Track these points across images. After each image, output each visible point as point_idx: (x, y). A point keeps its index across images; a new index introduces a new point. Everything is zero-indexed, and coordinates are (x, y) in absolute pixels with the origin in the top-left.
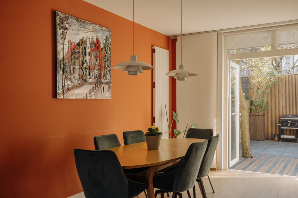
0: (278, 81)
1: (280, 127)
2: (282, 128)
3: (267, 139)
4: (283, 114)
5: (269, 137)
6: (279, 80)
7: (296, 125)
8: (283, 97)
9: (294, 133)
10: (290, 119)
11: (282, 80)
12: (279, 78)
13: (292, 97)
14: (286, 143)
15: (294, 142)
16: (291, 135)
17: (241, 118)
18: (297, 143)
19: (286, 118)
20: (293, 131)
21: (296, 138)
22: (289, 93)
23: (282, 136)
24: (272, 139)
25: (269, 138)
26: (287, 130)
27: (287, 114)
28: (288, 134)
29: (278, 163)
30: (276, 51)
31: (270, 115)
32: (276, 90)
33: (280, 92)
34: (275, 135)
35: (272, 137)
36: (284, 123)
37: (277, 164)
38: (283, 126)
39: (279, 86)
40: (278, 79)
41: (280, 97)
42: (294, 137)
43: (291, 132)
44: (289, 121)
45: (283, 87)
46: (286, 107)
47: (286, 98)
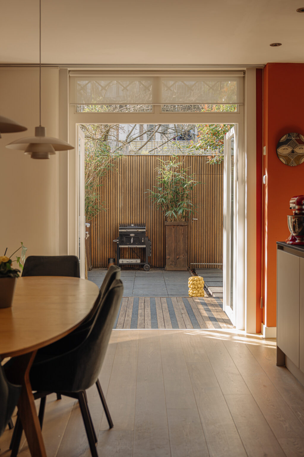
0: (112, 165)
1: (118, 245)
2: (120, 246)
3: (96, 267)
4: (121, 223)
5: (99, 263)
6: (114, 163)
7: (143, 241)
8: (121, 194)
9: (138, 254)
10: (132, 230)
11: (118, 163)
12: (114, 161)
13: (134, 194)
14: (128, 271)
15: (139, 269)
16: (133, 258)
17: (87, 232)
18: (144, 272)
19: (127, 230)
20: (136, 252)
21: (142, 264)
22: (130, 187)
23: (121, 261)
24: (103, 266)
25: (99, 266)
26: (127, 250)
27: (127, 222)
28: (129, 257)
29: (139, 308)
30: (160, 113)
31: (99, 224)
32: (109, 180)
33: (116, 184)
34: (109, 259)
35: (103, 264)
36: (124, 237)
37: (140, 311)
38: (122, 243)
39: (114, 175)
40: (112, 162)
41: (116, 194)
42: (139, 261)
43: (133, 253)
44: (132, 235)
45: (121, 175)
46: (125, 211)
47: (125, 196)
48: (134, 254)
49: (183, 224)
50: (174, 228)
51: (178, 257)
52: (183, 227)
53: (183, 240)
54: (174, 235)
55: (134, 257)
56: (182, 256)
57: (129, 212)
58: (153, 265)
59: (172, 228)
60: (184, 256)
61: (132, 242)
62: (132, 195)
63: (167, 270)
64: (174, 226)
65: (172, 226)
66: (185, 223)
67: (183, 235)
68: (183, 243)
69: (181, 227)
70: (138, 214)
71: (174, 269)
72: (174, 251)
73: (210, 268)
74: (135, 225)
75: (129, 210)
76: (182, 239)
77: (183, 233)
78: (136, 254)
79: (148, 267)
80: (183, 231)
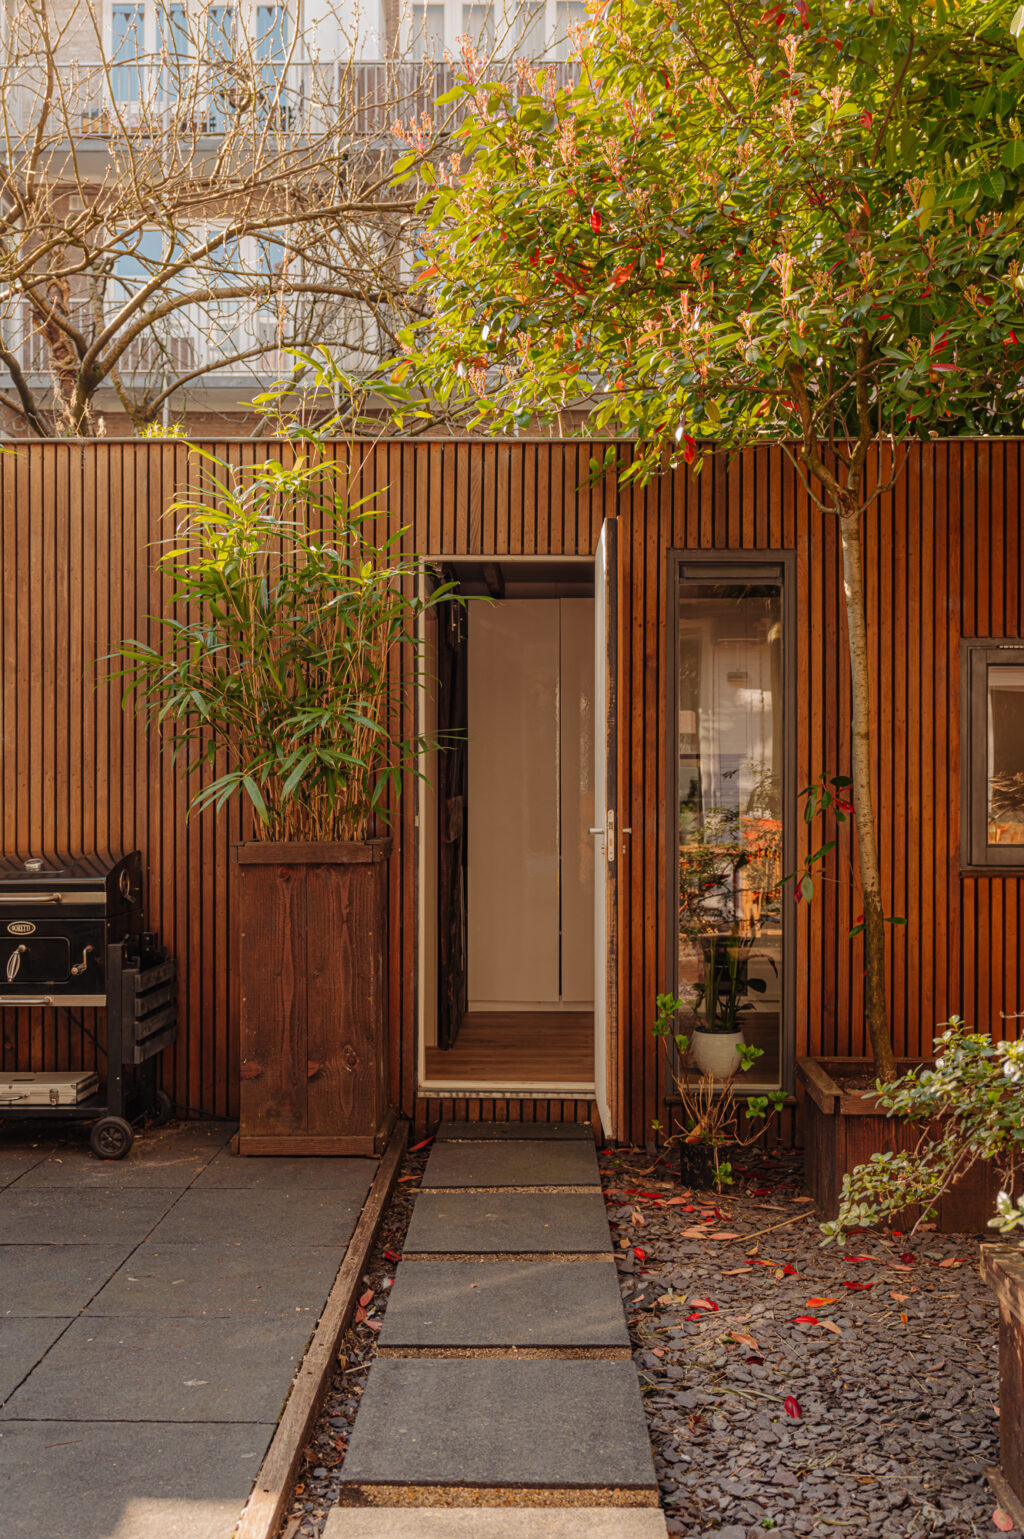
10: (21, 898)
21: (90, 1109)
42: (68, 1091)
46: (23, 779)
47: (23, 686)
48: (76, 1038)
49: (345, 860)
50: (288, 880)
51: (314, 1067)
52: (347, 879)
53: (346, 958)
54: (288, 931)
55: (79, 1054)
56: (339, 1065)
57: (49, 784)
58: (194, 1102)
59: (279, 880)
60: (352, 1064)
61: (11, 976)
62: (62, 684)
63: (244, 1149)
64: (291, 873)
65: (279, 871)
66: (356, 851)
67: (349, 928)
68: (347, 976)
69: (334, 878)
70: (102, 793)
71: (292, 1143)
72: (292, 1029)
73: (535, 1120)
74: (47, 863)
75: (50, 774)
76: (339, 955)
77: (345, 912)
78: (87, 1039)
79: (117, 1131)
80: (345, 901)
